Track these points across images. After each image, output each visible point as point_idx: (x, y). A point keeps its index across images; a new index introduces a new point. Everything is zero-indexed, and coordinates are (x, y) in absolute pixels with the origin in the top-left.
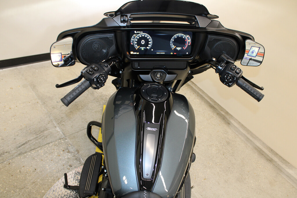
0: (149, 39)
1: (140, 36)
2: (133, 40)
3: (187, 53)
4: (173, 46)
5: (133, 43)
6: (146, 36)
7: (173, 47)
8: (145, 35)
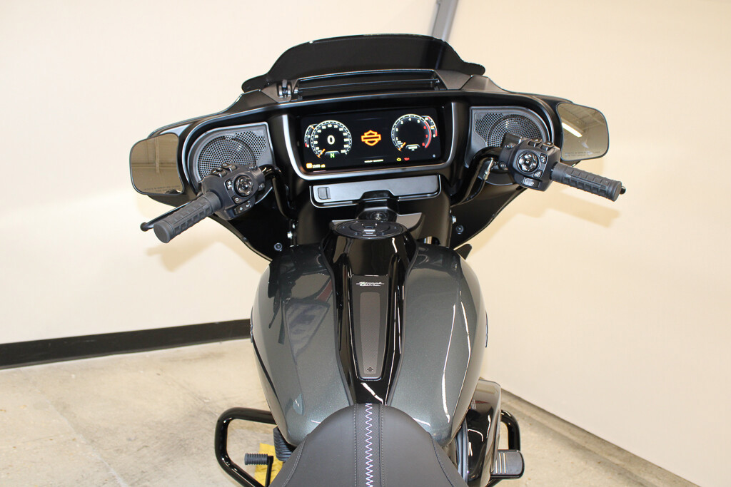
0: (344, 131)
1: (324, 128)
2: (309, 136)
3: (434, 156)
4: (399, 142)
5: (310, 144)
6: (336, 126)
7: (400, 145)
8: (333, 125)
